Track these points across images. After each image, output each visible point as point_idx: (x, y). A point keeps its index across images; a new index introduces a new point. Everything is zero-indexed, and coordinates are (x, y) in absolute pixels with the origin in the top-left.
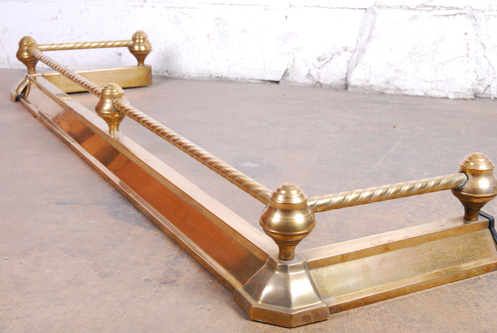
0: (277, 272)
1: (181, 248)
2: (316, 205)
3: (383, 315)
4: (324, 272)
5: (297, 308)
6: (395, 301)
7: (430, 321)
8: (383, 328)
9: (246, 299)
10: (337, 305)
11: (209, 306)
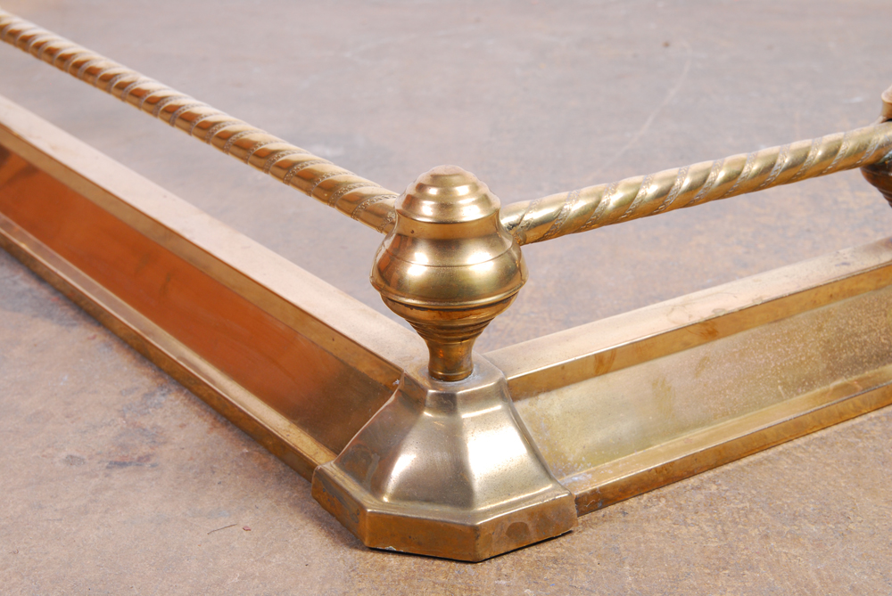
0: (427, 414)
1: (160, 369)
2: (523, 224)
3: (717, 509)
4: (551, 404)
5: (489, 507)
6: (742, 469)
7: (843, 514)
8: (722, 543)
9: (347, 493)
10: (594, 492)
11: (247, 519)
